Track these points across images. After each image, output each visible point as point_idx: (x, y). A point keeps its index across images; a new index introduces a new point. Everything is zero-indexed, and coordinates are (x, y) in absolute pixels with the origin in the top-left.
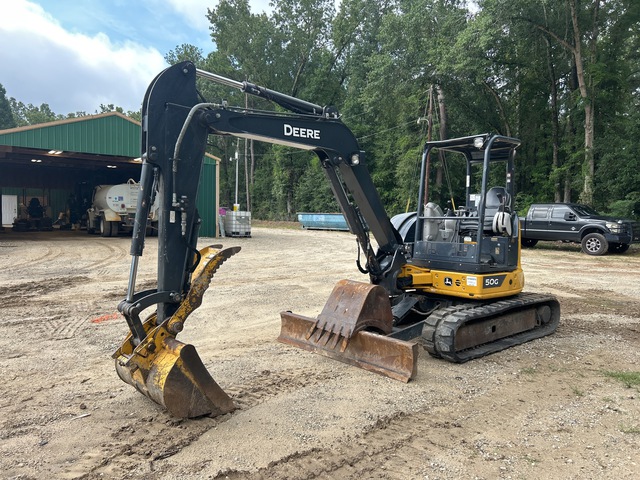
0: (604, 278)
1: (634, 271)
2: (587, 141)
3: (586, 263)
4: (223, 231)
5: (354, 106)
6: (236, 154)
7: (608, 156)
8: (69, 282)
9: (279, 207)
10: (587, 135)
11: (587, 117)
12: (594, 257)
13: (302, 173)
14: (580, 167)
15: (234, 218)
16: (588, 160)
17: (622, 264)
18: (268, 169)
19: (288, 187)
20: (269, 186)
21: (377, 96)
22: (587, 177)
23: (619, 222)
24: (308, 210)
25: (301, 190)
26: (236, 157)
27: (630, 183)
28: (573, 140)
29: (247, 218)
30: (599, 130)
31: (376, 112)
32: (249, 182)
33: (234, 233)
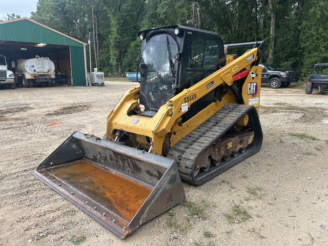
0: (281, 98)
1: (293, 94)
2: (271, 32)
3: (271, 92)
4: (90, 83)
5: (153, 14)
6: (89, 42)
7: (282, 39)
8: (22, 109)
9: (114, 70)
10: (271, 29)
11: (272, 19)
12: (275, 89)
13: (126, 51)
14: (268, 45)
15: (95, 76)
16: (272, 42)
17: (288, 92)
18: (107, 49)
19: (119, 59)
20: (108, 58)
21: (167, 9)
22: (271, 50)
23: (287, 72)
24: (130, 71)
25: (126, 60)
26: (89, 43)
27: (291, 53)
28: (265, 31)
29: (102, 75)
30: (277, 26)
31: (166, 17)
32: (97, 56)
33: (95, 84)
